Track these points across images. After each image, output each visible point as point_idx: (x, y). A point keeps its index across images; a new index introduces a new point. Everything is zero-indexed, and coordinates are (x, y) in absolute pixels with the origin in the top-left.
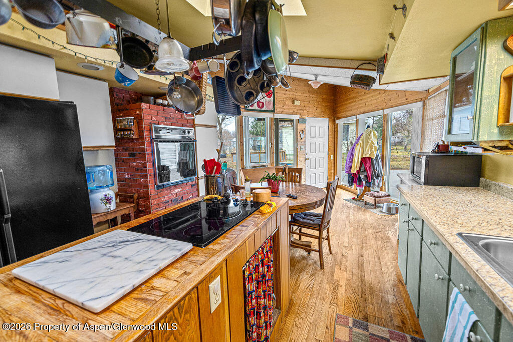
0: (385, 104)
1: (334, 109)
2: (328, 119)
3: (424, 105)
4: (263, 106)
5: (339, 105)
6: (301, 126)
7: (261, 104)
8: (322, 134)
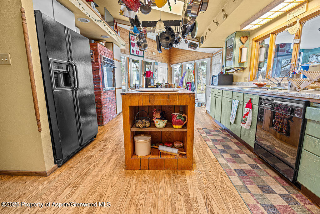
0: (195, 58)
1: (169, 59)
2: (167, 64)
3: (211, 59)
4: (138, 54)
5: (172, 57)
6: (156, 67)
7: (138, 52)
8: (165, 72)
